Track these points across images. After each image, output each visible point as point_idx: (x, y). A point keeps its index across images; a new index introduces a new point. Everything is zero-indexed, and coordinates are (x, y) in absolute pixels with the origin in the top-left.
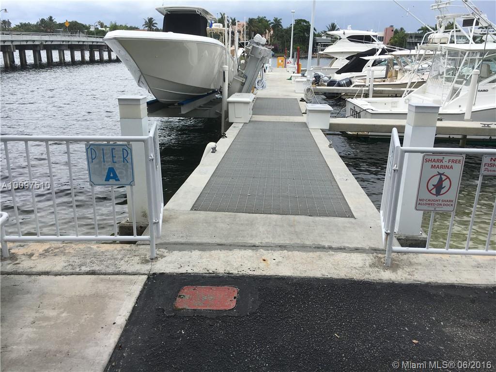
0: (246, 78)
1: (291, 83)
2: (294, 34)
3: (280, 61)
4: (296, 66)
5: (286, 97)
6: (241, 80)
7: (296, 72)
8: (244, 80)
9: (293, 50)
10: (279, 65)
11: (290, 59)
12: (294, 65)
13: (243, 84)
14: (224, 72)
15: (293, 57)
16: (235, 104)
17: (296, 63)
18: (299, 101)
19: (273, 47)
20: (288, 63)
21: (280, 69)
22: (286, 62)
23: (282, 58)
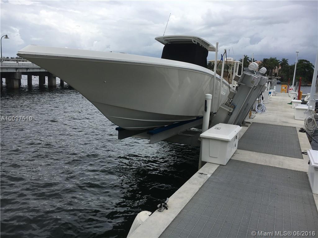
2: (297, 70)
3: (284, 88)
5: (284, 124)
8: (232, 109)
12: (296, 91)
13: (230, 114)
14: (206, 101)
15: (295, 85)
18: (298, 130)
21: (283, 93)
22: (289, 89)
23: (286, 85)
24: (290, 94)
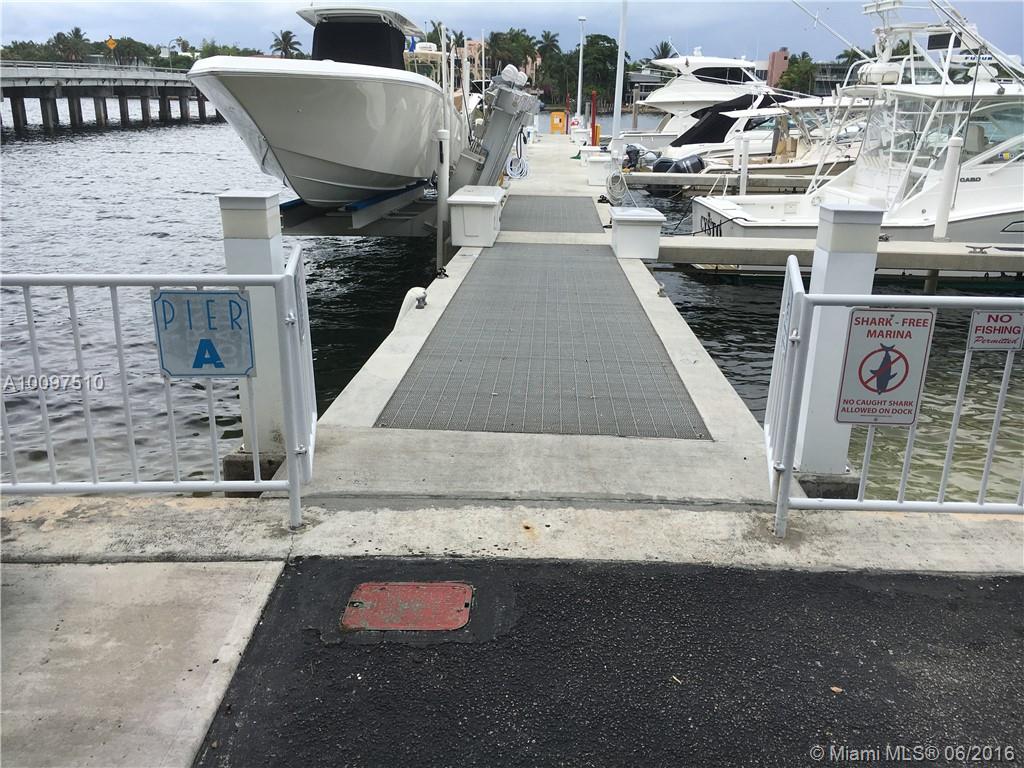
0: (487, 155)
1: (580, 165)
2: (584, 66)
3: (557, 121)
4: (590, 130)
5: (570, 194)
6: (475, 158)
7: (589, 142)
8: (484, 159)
9: (582, 98)
10: (554, 129)
11: (578, 117)
12: (586, 128)
13: (480, 168)
14: (441, 143)
15: (583, 112)
16: (465, 208)
17: (589, 125)
18: (596, 201)
19: (542, 92)
20: (573, 124)
21: (557, 136)
22: (570, 124)
23: (561, 115)
24: (573, 136)
